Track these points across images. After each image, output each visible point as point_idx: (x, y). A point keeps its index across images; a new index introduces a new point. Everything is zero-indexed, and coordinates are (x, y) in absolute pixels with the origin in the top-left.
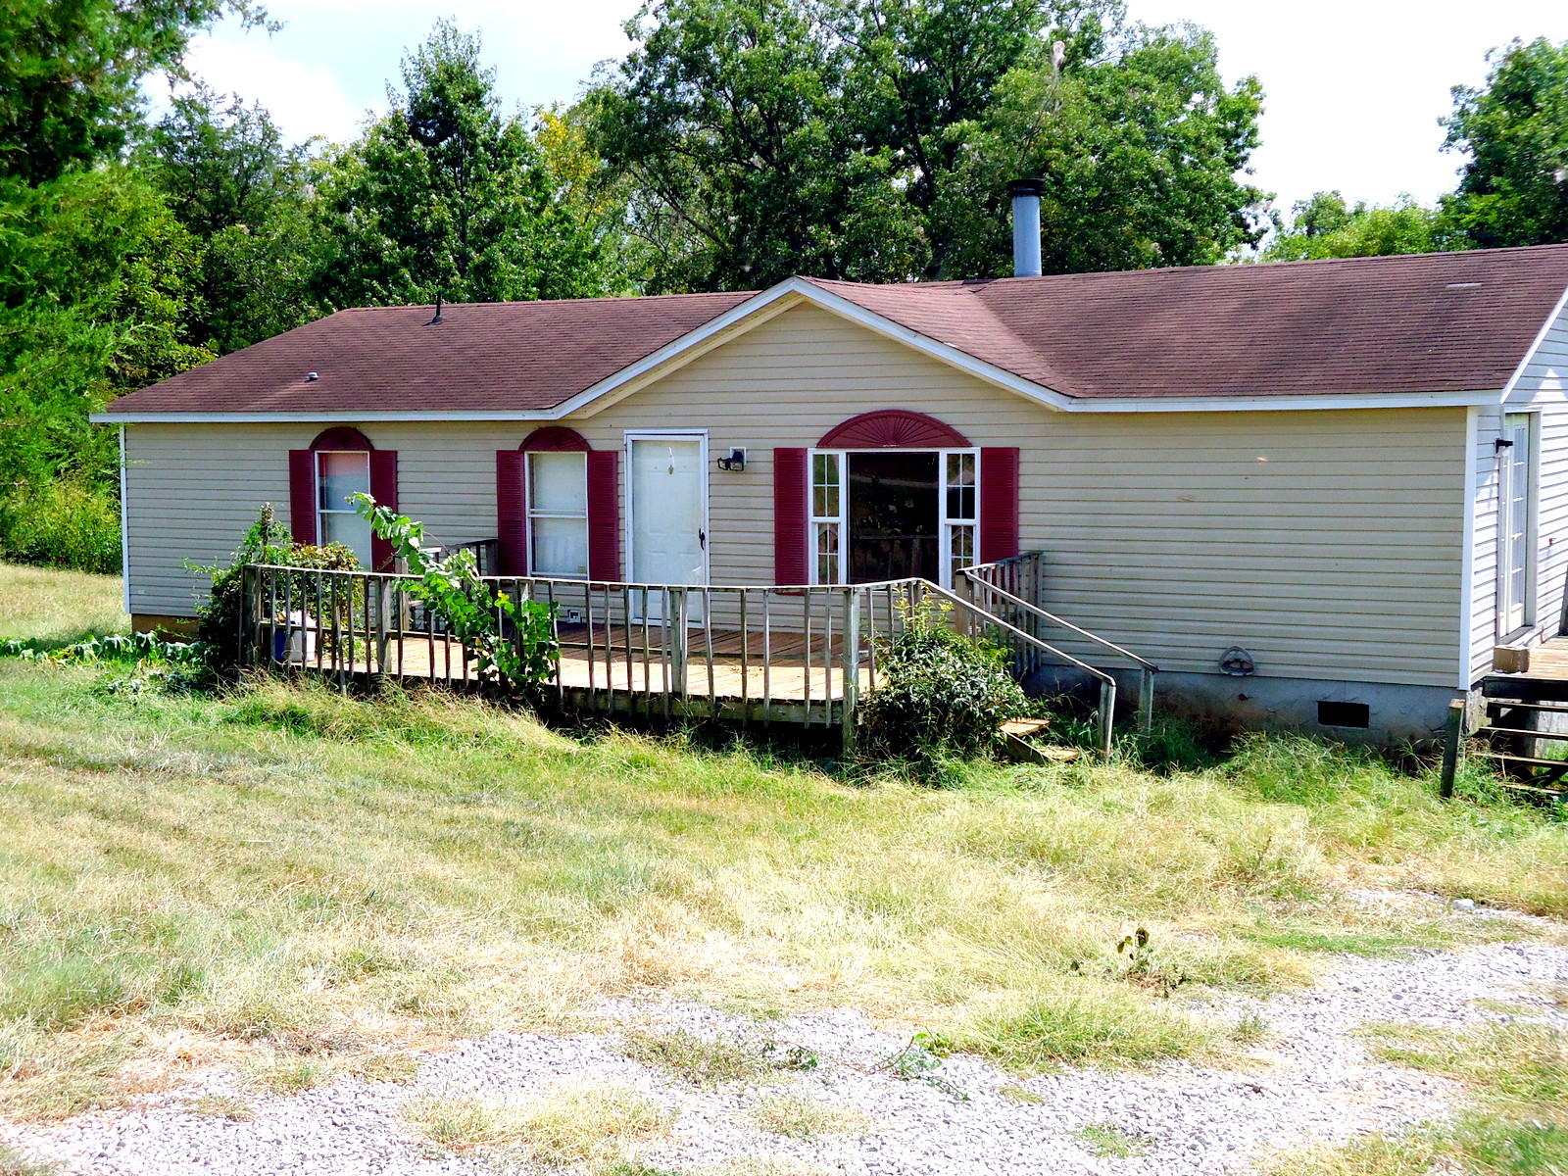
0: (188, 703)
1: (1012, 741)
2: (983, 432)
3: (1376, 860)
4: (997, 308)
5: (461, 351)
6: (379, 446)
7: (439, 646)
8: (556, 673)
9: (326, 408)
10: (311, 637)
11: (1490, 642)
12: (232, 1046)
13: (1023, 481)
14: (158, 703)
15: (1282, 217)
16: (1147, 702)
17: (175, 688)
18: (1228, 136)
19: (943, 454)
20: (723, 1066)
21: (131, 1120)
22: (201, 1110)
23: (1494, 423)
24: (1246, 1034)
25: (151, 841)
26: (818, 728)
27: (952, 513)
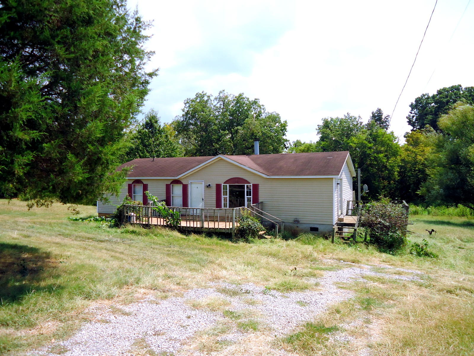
0: (114, 230)
1: (260, 235)
2: (253, 181)
3: (325, 254)
4: (253, 160)
5: (158, 166)
6: (144, 183)
7: (159, 219)
8: (180, 224)
9: (135, 176)
10: (135, 217)
11: (337, 217)
12: (152, 291)
13: (259, 190)
14: (108, 229)
15: (291, 144)
16: (282, 228)
17: (110, 227)
18: (282, 130)
19: (246, 185)
20: (235, 293)
21: (140, 304)
22: (151, 302)
23: (337, 180)
24: (317, 285)
25: (117, 255)
26: (228, 233)
27: (247, 195)
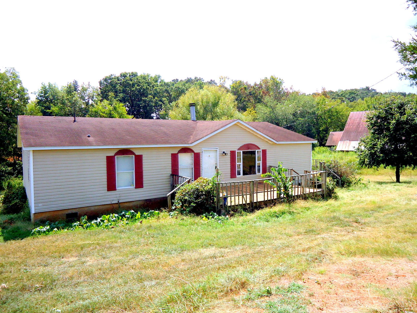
2: (262, 147)
6: (137, 154)
13: (267, 155)
19: (257, 151)
27: (258, 161)
